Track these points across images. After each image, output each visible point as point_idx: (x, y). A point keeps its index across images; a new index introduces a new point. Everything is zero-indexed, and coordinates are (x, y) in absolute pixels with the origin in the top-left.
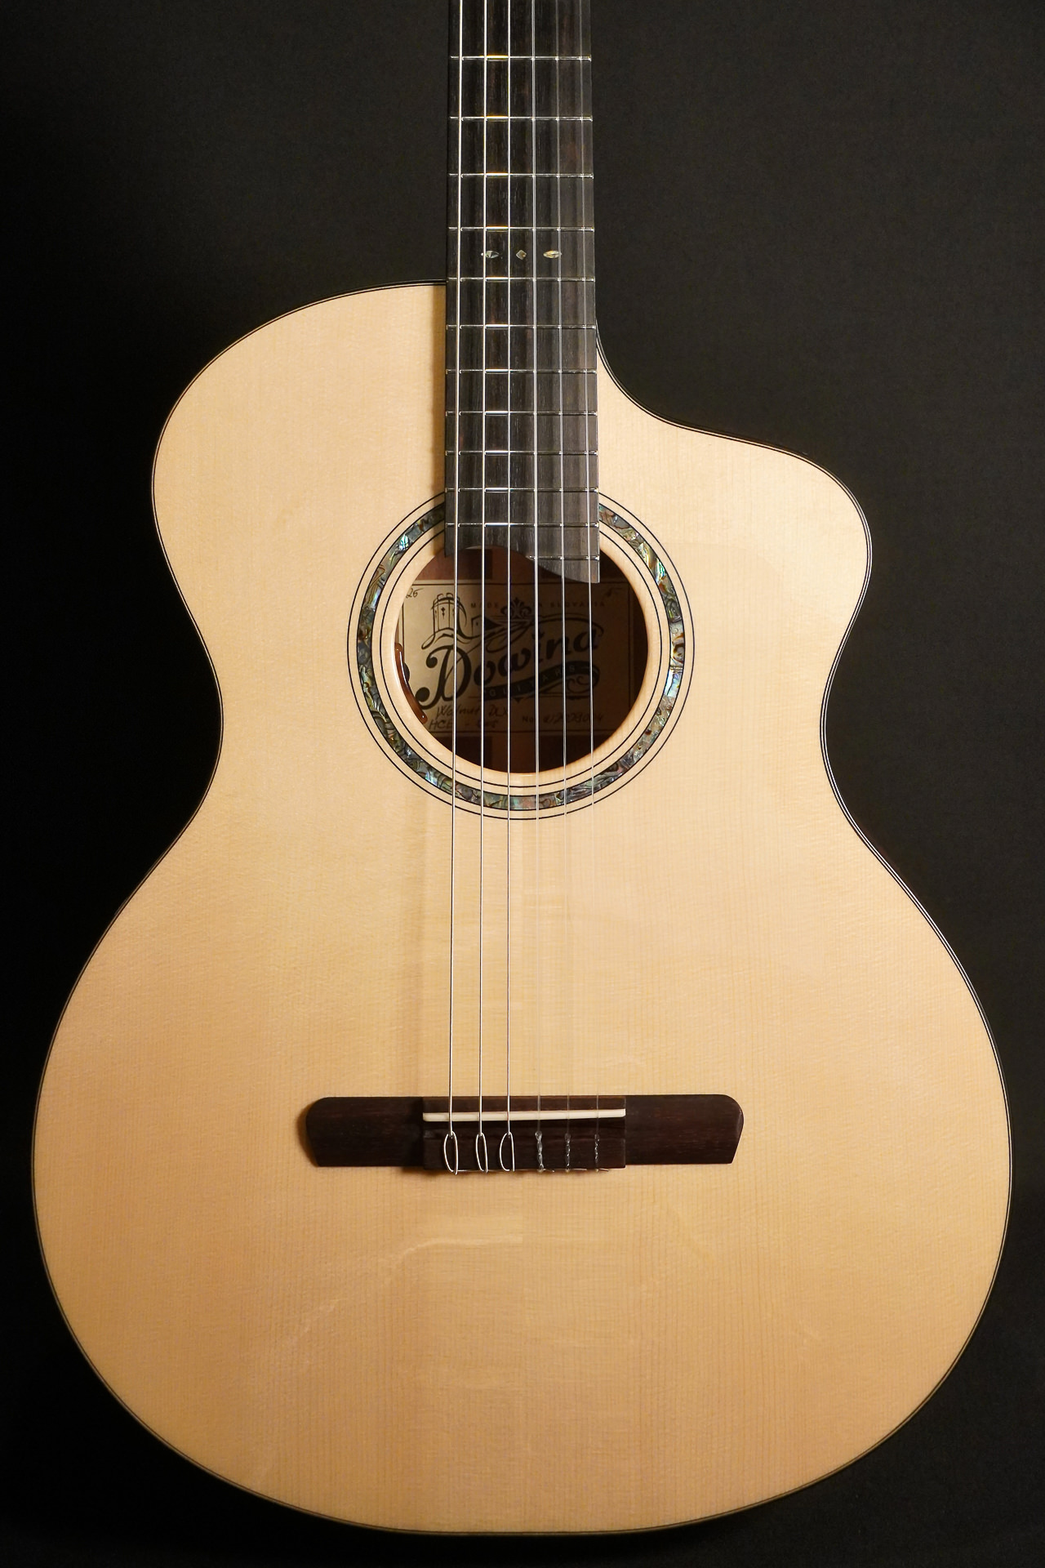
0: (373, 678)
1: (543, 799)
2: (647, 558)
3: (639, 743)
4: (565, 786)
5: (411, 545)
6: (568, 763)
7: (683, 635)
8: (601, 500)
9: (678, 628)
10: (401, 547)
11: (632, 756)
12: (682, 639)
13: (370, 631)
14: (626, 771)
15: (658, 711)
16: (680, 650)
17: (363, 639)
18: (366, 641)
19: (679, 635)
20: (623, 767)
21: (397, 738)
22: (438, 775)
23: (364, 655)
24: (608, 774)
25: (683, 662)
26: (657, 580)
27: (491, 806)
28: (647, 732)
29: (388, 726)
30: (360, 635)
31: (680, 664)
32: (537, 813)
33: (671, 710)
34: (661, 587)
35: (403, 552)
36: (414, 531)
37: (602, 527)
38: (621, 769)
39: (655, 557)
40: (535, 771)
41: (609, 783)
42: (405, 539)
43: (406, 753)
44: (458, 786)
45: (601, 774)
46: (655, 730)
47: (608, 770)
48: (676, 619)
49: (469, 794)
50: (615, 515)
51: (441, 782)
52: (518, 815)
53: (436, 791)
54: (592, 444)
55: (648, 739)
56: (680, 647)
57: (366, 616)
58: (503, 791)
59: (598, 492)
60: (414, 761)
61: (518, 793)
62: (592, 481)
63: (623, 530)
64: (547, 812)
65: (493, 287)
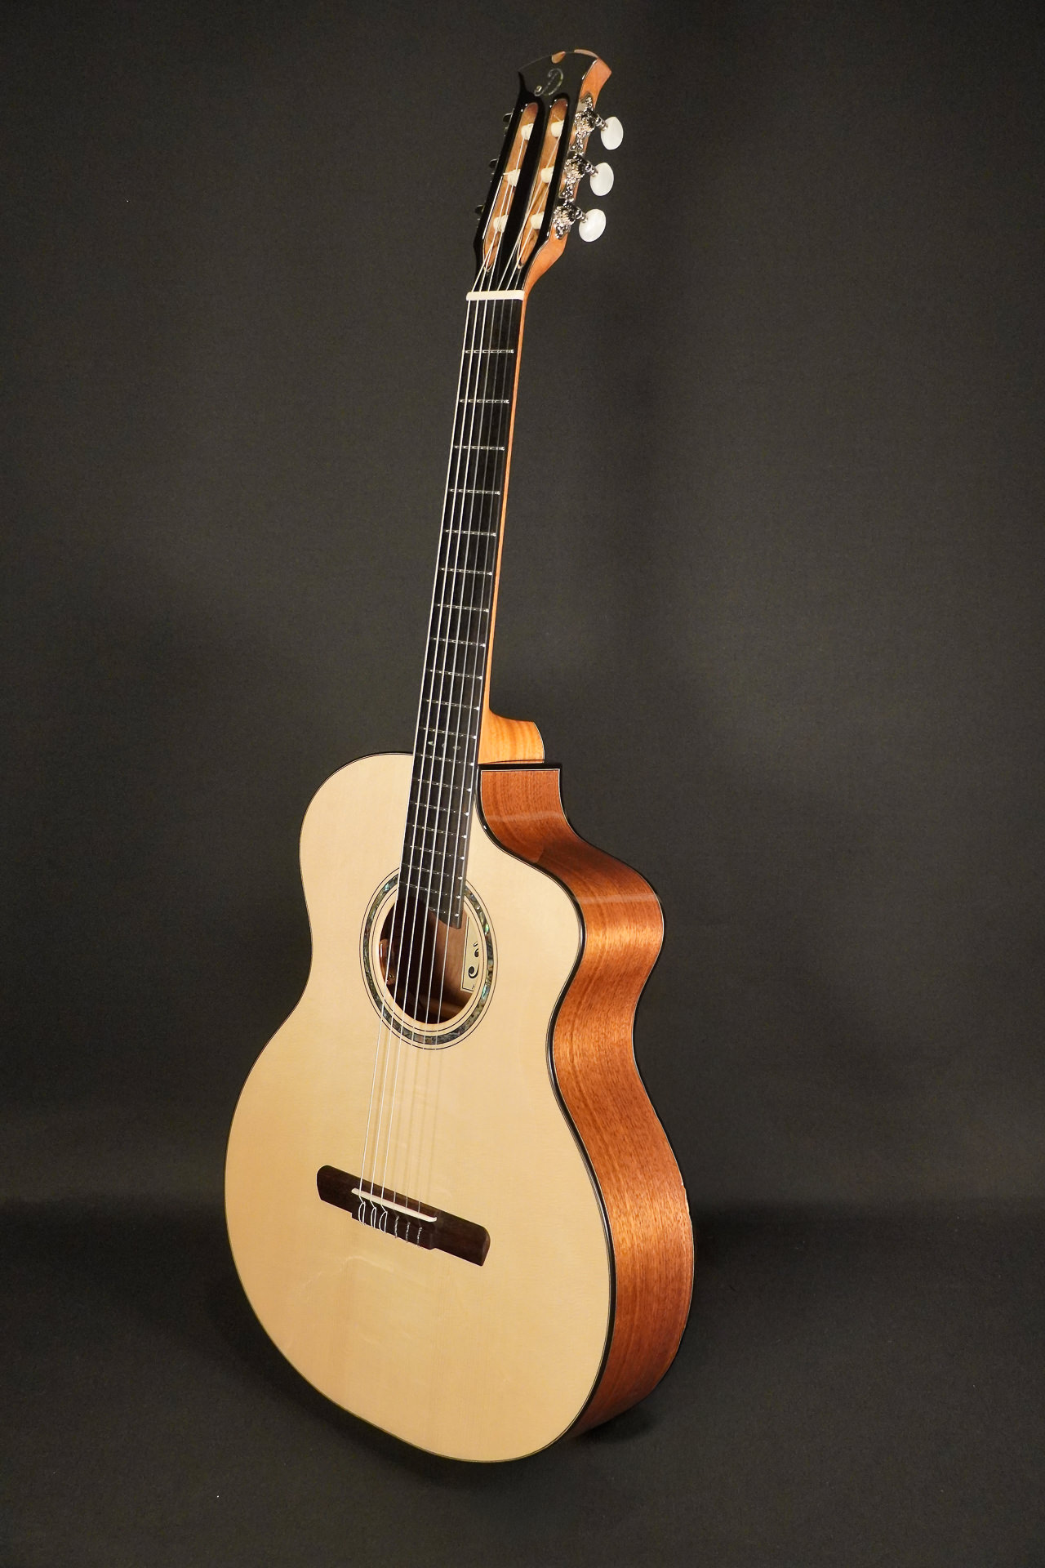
0: (368, 955)
1: (427, 1039)
2: (482, 921)
3: (468, 1021)
4: (436, 1034)
5: (390, 889)
6: (440, 1022)
7: (493, 966)
8: (467, 884)
9: (490, 962)
10: (386, 890)
11: (465, 1027)
12: (492, 968)
13: (370, 930)
14: (461, 1034)
15: (478, 1006)
18: (368, 935)
19: (491, 966)
20: (460, 1031)
21: (374, 989)
22: (387, 1013)
23: (366, 942)
24: (454, 1033)
25: (491, 981)
26: (486, 933)
27: (406, 1036)
28: (472, 1016)
29: (371, 982)
30: (366, 931)
32: (424, 1046)
33: (483, 1006)
34: (486, 938)
35: (386, 892)
36: (392, 882)
37: (466, 899)
38: (459, 1033)
39: (485, 922)
40: (424, 1022)
41: (454, 1038)
42: (387, 886)
43: (376, 998)
44: (394, 1021)
45: (451, 1032)
46: (475, 1015)
47: (454, 1031)
48: (490, 957)
49: (397, 1026)
50: (471, 894)
51: (388, 1017)
52: (416, 1044)
53: (385, 1021)
54: (460, 853)
55: (472, 1019)
56: (491, 973)
57: (369, 922)
58: (411, 1029)
59: (465, 880)
60: (379, 1003)
61: (418, 1032)
62: (458, 873)
63: (475, 902)
64: (428, 1046)
65: (428, 761)
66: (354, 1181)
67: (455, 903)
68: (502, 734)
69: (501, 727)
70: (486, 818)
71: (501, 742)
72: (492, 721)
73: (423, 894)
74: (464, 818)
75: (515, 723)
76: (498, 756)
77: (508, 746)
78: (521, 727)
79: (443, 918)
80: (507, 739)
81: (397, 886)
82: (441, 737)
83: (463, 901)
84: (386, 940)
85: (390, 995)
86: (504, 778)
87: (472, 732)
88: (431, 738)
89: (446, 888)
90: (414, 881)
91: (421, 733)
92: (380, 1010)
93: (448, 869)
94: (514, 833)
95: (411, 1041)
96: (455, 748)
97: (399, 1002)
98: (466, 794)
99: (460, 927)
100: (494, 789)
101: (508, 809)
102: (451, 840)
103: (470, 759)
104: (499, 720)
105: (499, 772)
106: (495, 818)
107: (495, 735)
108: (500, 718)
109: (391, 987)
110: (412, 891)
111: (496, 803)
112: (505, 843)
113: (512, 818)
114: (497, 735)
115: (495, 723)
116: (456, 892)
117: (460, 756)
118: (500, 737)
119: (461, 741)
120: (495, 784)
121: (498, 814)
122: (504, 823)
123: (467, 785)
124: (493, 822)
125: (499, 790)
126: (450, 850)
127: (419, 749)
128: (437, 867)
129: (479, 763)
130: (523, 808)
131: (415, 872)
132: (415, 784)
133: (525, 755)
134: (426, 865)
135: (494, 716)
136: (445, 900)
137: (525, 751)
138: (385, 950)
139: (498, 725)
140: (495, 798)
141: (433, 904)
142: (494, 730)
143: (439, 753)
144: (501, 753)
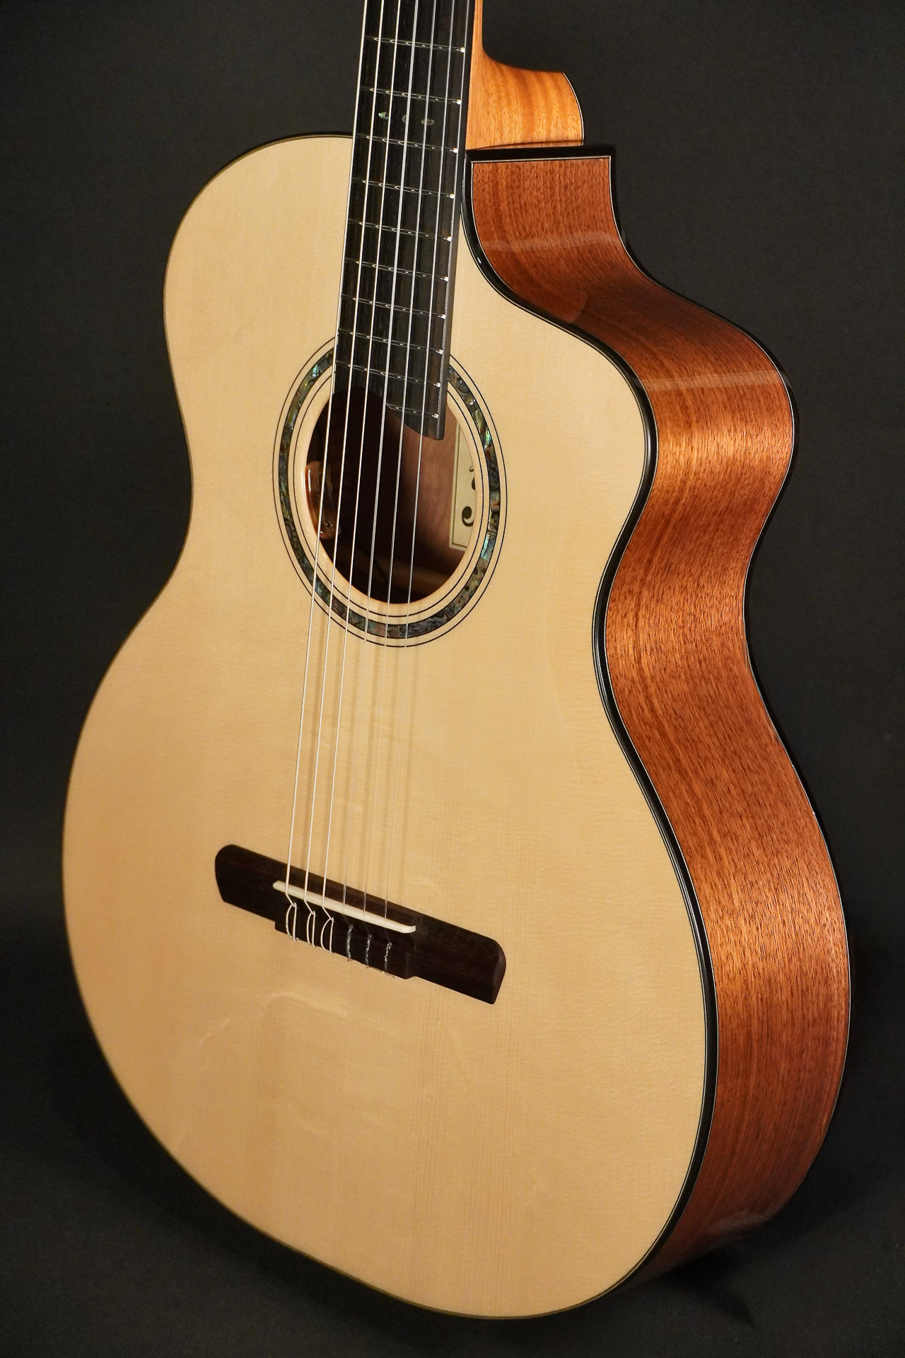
0: (287, 489)
1: (391, 629)
2: (479, 425)
3: (460, 596)
4: (406, 621)
5: (320, 374)
6: (412, 600)
7: (499, 504)
8: (452, 362)
9: (496, 495)
10: (314, 375)
11: (454, 607)
12: (498, 507)
13: (289, 445)
14: (448, 620)
15: (475, 571)
16: (496, 516)
17: (283, 452)
18: (285, 454)
19: (497, 502)
20: (447, 615)
21: (299, 547)
22: (323, 587)
23: (283, 467)
24: (436, 619)
25: (497, 529)
26: (486, 447)
27: (355, 625)
28: (466, 588)
29: (294, 534)
30: (282, 448)
31: (495, 530)
32: (386, 641)
33: (484, 571)
34: (487, 454)
35: (314, 380)
36: (324, 362)
37: (450, 388)
38: (445, 618)
39: (485, 426)
40: (386, 601)
41: (437, 627)
42: (315, 369)
43: (303, 562)
44: (335, 600)
45: (432, 617)
46: (471, 587)
47: (436, 615)
48: (495, 487)
49: (340, 609)
50: (460, 378)
51: (325, 593)
52: (373, 638)
53: (321, 601)
54: (439, 308)
55: (466, 595)
56: (495, 514)
57: (287, 432)
58: (363, 613)
59: (448, 355)
60: (308, 570)
61: (375, 618)
62: (436, 343)
63: (466, 393)
64: (393, 642)
65: (378, 147)
66: (276, 869)
67: (433, 396)
68: (508, 95)
69: (506, 82)
70: (483, 245)
71: (505, 110)
72: (490, 73)
73: (377, 381)
74: (443, 246)
75: (531, 76)
76: (502, 135)
77: (518, 118)
78: (542, 82)
79: (412, 422)
80: (516, 104)
81: (332, 370)
82: (399, 103)
83: (446, 391)
84: (317, 464)
85: (325, 555)
86: (512, 173)
87: (454, 94)
88: (382, 106)
89: (415, 370)
90: (360, 360)
91: (366, 97)
92: (311, 582)
93: (418, 338)
94: (532, 271)
95: (364, 634)
96: (425, 122)
97: (342, 568)
98: (446, 203)
99: (442, 437)
100: (495, 194)
101: (521, 228)
102: (422, 284)
103: (451, 142)
104: (501, 71)
105: (502, 165)
106: (498, 245)
107: (495, 97)
108: (504, 67)
109: (327, 544)
110: (359, 376)
111: (498, 217)
112: (515, 289)
113: (528, 244)
114: (499, 98)
115: (494, 74)
116: (433, 376)
117: (433, 137)
118: (504, 101)
119: (435, 110)
120: (496, 184)
121: (504, 238)
122: (513, 254)
123: (447, 188)
124: (495, 253)
125: (503, 195)
126: (420, 303)
127: (364, 128)
128: (399, 334)
129: (468, 147)
130: (546, 226)
131: (362, 343)
132: (356, 189)
133: (549, 132)
134: (381, 331)
135: (493, 63)
136: (414, 391)
137: (549, 126)
138: (315, 480)
139: (499, 78)
140: (497, 210)
141: (394, 397)
142: (492, 90)
143: (397, 132)
144: (506, 130)
